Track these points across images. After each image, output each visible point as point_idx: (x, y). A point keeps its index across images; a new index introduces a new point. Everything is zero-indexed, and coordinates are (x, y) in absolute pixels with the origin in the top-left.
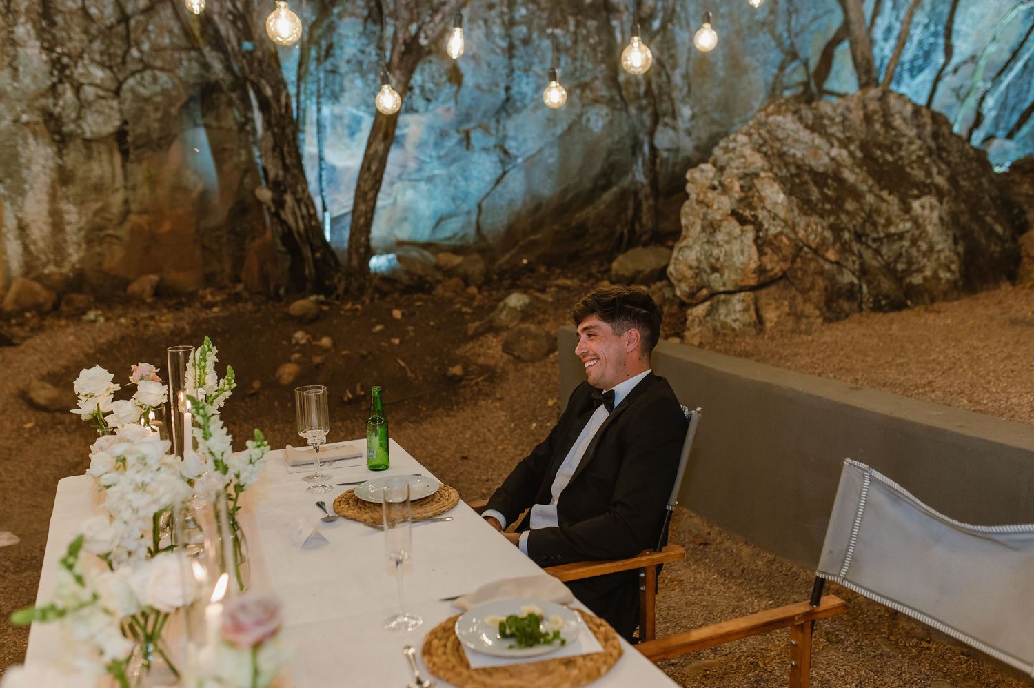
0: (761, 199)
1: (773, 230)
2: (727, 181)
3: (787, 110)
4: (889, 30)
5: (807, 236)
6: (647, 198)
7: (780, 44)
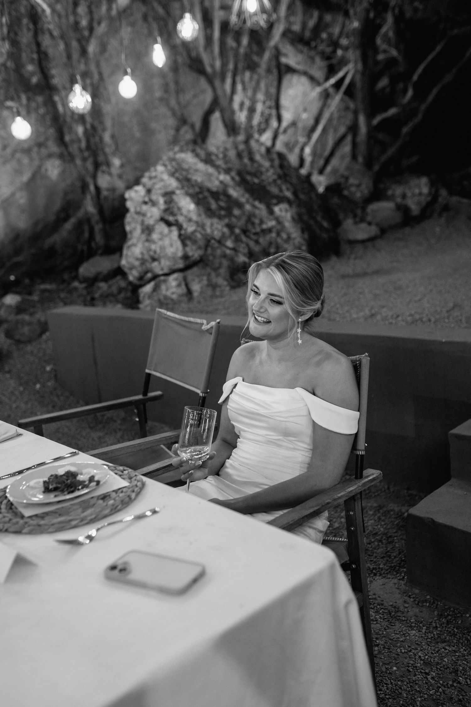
0: (179, 209)
1: (190, 228)
2: (154, 197)
3: (187, 150)
4: (242, 105)
5: (213, 232)
6: (97, 223)
7: (174, 114)
